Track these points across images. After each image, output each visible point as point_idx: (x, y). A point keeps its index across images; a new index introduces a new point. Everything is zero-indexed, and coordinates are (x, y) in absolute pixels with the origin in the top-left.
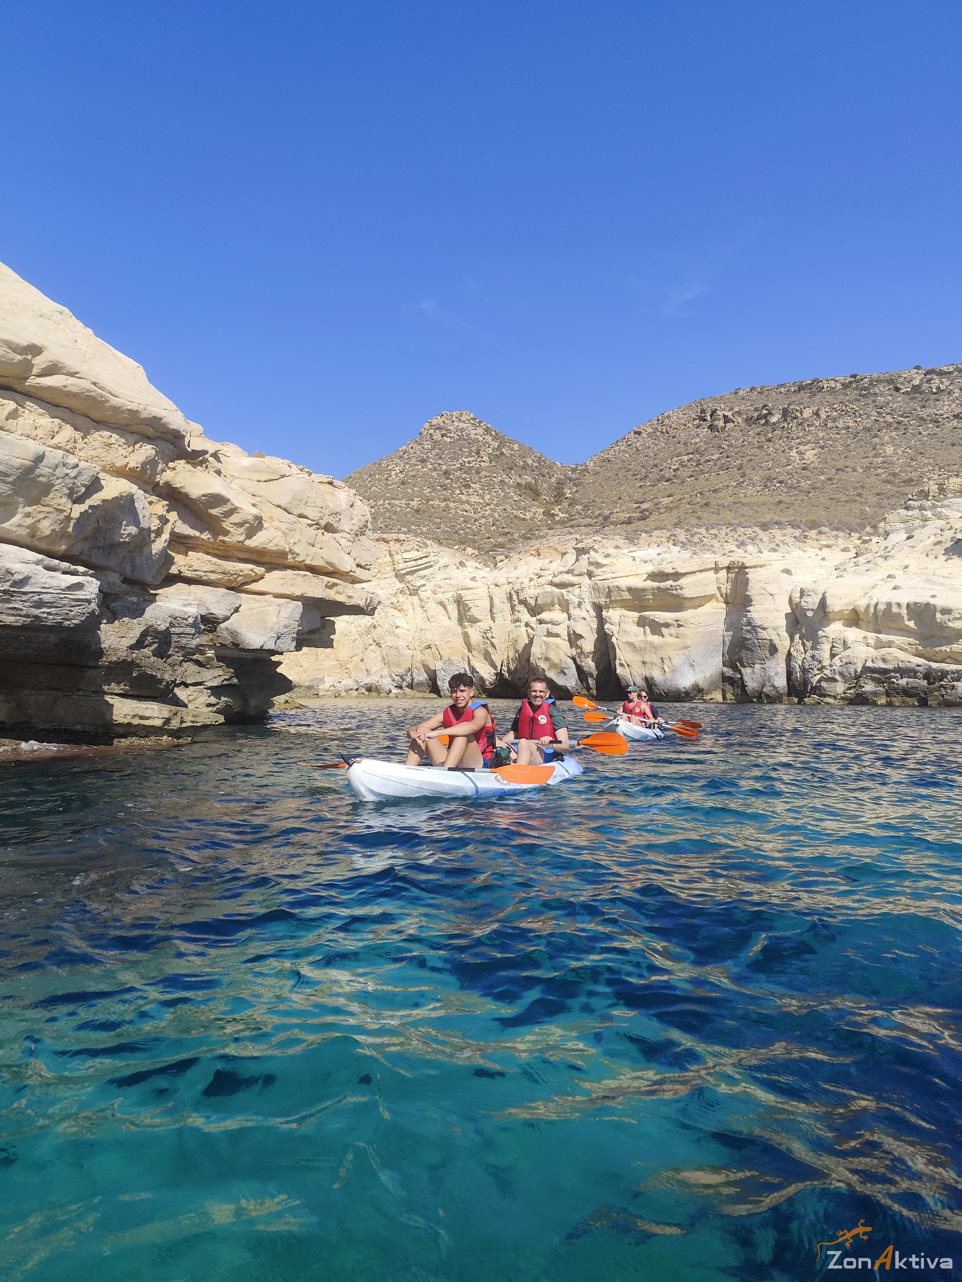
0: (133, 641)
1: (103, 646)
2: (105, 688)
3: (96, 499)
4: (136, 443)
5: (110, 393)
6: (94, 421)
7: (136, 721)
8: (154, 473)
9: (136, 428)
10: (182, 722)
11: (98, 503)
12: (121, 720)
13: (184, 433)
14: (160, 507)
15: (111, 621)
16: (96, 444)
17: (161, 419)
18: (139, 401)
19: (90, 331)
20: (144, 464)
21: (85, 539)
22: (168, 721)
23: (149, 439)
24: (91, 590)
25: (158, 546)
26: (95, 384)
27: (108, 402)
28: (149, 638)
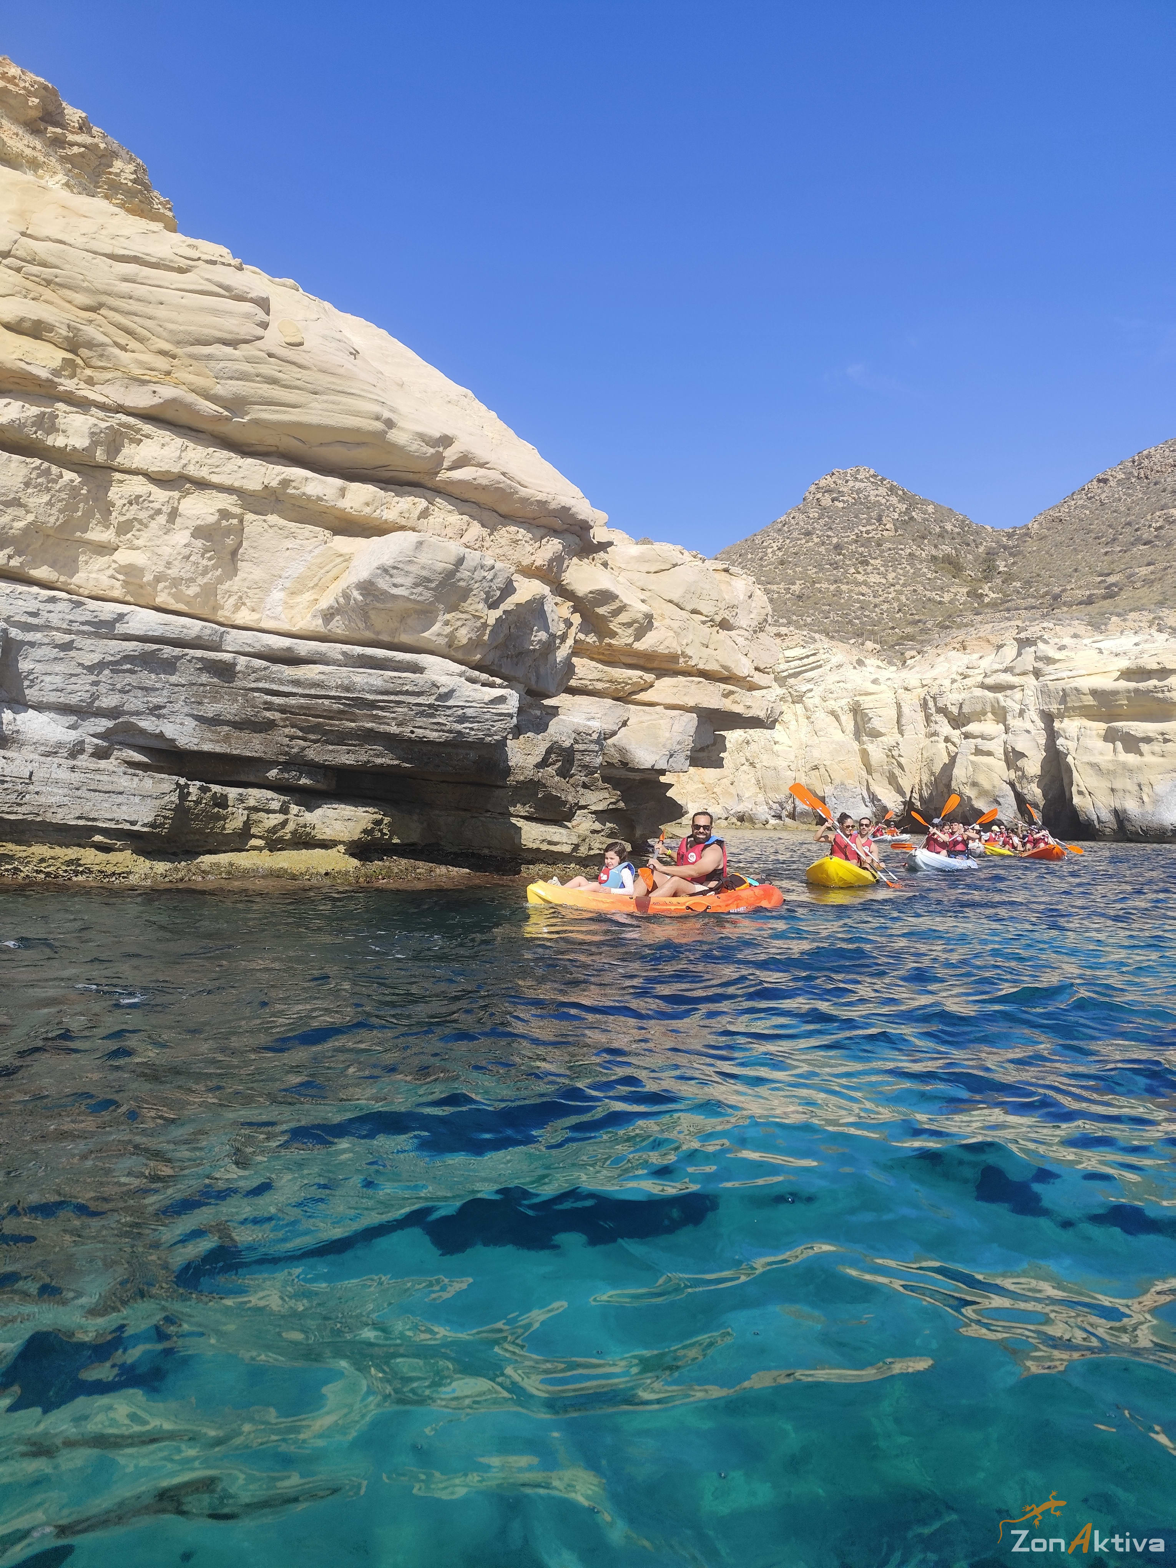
0: (539, 759)
1: (510, 764)
2: (512, 809)
3: (509, 604)
4: (542, 538)
5: (519, 483)
6: (500, 515)
7: (545, 847)
8: (561, 571)
9: (543, 521)
10: (590, 849)
11: (512, 607)
12: (531, 845)
13: (592, 524)
14: (565, 609)
15: (516, 737)
16: (503, 541)
17: (570, 509)
18: (548, 490)
19: (493, 414)
20: (551, 561)
21: (496, 647)
22: (576, 847)
23: (555, 532)
24: (513, 703)
25: (562, 653)
26: (504, 474)
27: (517, 493)
28: (553, 756)
